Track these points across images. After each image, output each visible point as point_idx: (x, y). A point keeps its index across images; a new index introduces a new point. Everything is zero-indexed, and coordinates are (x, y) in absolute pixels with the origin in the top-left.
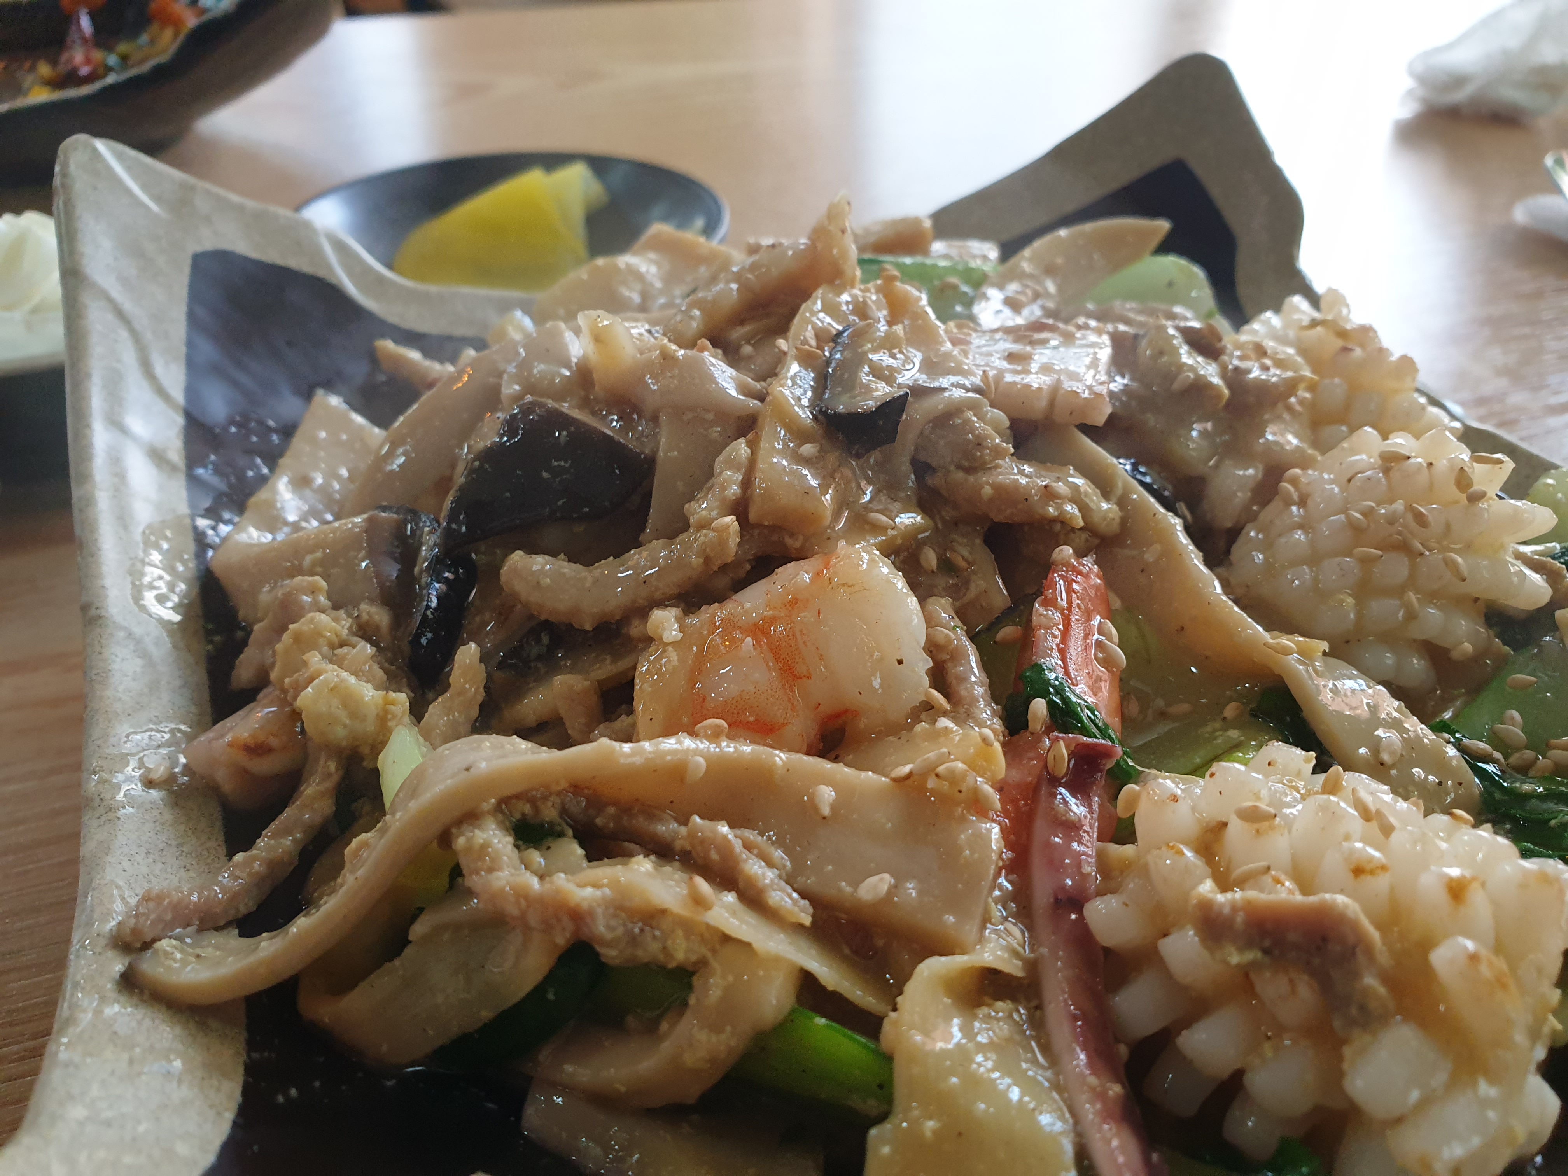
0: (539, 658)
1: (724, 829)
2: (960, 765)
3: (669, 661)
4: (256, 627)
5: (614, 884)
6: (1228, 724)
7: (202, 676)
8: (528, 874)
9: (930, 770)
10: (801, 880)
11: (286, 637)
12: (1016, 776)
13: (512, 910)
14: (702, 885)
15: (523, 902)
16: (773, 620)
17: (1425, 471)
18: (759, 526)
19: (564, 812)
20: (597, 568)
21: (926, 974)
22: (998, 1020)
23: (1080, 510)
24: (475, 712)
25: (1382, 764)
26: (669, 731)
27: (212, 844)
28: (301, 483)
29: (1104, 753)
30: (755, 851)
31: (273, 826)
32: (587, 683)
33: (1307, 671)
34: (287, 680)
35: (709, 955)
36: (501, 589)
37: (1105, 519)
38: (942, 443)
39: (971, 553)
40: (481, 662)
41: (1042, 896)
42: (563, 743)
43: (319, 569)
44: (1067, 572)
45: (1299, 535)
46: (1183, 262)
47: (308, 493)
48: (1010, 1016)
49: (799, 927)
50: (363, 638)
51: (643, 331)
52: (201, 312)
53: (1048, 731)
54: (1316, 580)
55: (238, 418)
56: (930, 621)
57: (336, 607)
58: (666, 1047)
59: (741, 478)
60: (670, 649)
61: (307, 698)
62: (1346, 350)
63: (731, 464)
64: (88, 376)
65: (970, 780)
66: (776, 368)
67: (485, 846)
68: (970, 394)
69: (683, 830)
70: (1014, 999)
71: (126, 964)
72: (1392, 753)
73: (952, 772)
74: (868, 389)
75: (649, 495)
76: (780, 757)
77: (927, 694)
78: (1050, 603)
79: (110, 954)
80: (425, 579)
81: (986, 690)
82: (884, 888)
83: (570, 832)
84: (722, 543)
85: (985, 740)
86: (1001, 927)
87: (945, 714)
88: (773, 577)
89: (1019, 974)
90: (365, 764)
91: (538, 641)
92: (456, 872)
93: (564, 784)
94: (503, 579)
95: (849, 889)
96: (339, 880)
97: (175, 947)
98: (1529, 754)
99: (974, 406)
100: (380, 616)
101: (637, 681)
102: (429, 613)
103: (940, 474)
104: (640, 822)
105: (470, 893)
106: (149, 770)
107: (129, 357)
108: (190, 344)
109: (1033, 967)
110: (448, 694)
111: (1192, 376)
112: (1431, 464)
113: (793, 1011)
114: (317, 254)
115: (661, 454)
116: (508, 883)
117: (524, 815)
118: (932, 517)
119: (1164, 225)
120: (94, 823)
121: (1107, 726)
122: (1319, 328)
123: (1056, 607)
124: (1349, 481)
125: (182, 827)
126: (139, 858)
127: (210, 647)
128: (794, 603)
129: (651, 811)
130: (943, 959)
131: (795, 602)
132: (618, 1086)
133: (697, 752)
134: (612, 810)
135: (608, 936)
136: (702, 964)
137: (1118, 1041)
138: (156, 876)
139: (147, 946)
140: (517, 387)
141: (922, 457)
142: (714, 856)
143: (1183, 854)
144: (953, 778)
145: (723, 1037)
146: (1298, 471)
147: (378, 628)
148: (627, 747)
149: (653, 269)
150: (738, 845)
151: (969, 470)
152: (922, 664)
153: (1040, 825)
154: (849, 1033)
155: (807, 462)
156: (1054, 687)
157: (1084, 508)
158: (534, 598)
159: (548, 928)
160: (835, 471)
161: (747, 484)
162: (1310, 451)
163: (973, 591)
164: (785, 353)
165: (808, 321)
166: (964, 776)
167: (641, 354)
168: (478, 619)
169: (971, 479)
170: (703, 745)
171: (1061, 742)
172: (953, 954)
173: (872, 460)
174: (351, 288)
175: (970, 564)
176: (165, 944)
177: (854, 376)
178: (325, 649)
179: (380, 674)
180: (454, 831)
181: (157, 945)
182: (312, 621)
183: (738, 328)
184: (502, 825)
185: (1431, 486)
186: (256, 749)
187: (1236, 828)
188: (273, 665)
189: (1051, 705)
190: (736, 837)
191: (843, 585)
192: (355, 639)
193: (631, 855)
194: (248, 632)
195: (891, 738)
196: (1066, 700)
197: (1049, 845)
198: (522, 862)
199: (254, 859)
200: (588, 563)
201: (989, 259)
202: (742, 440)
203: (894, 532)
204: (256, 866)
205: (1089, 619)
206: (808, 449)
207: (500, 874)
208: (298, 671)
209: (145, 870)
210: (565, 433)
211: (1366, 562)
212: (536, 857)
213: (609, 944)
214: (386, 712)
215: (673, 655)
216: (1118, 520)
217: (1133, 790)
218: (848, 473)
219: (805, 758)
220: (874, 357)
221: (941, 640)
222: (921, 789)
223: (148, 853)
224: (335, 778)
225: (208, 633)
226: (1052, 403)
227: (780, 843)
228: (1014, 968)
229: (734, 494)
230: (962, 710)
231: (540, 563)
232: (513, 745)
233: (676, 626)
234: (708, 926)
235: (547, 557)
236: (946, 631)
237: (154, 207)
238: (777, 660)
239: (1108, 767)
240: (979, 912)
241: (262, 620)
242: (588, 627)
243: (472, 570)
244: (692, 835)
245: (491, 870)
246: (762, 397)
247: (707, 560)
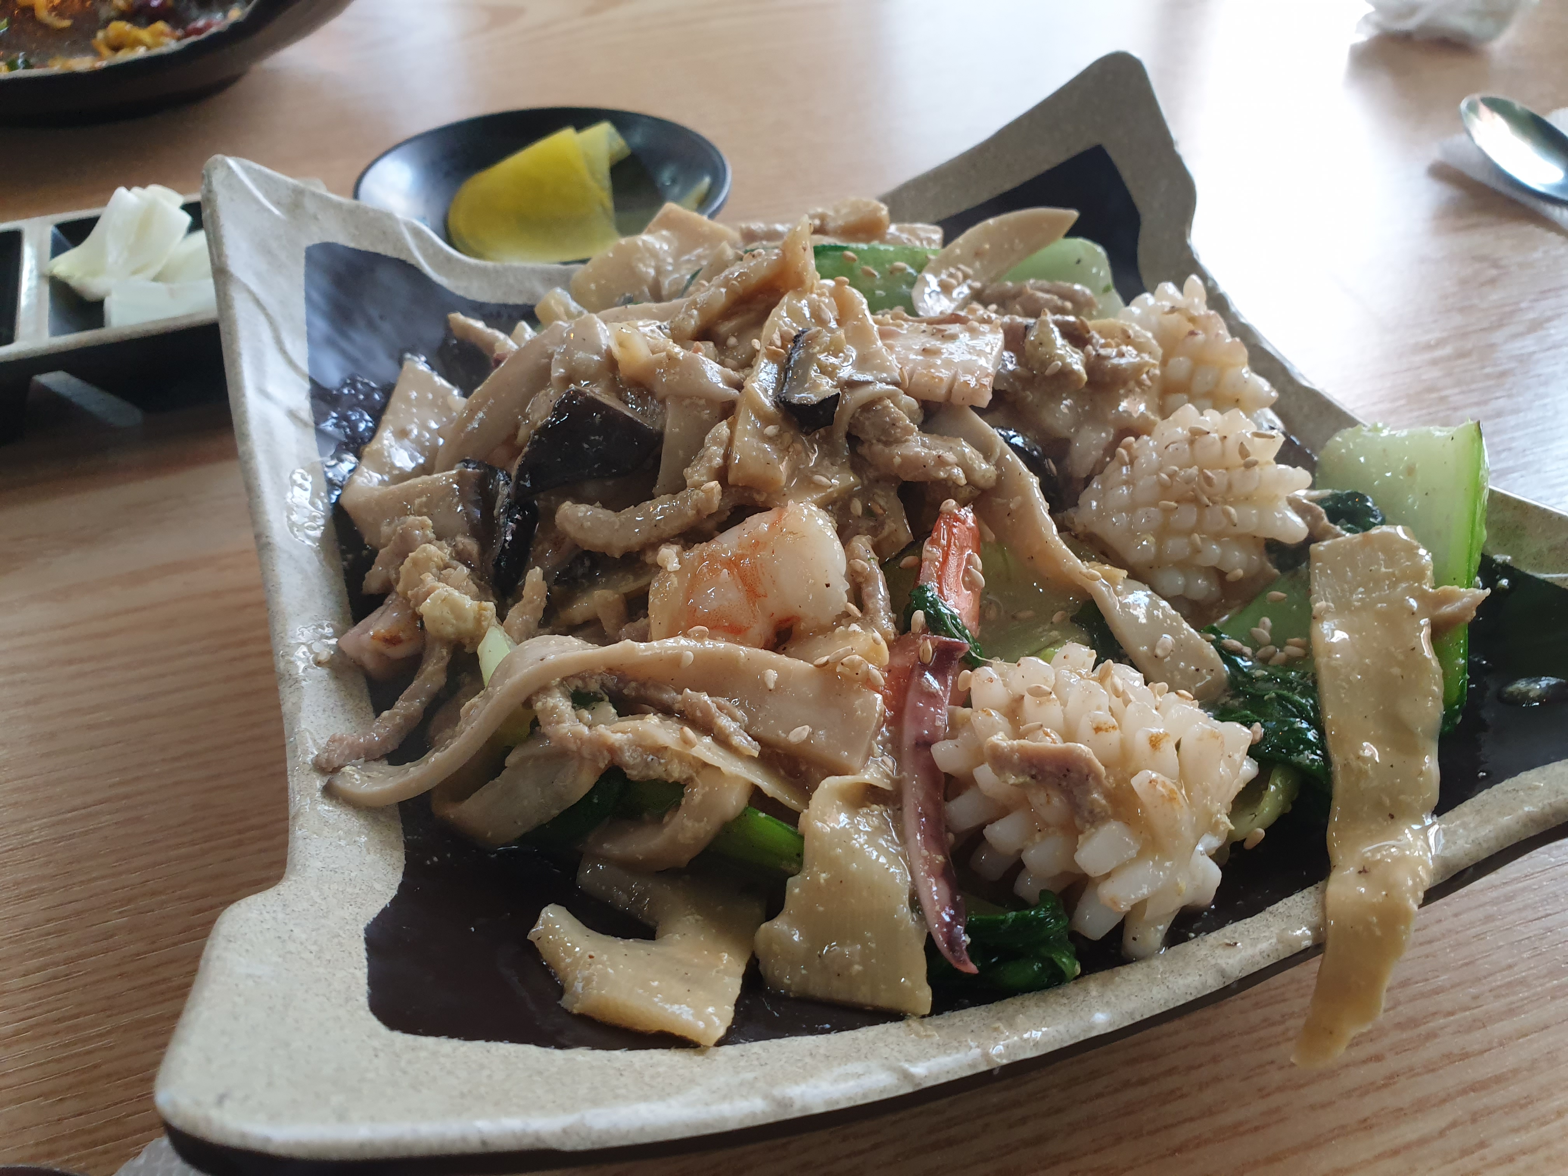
0: (584, 576)
1: (705, 697)
2: (858, 657)
3: (672, 584)
4: (381, 551)
5: (635, 731)
6: (1054, 626)
7: (342, 586)
8: (582, 725)
9: (838, 661)
10: (754, 730)
11: (407, 562)
12: (899, 661)
13: (573, 747)
14: (689, 732)
15: (578, 742)
16: (743, 557)
17: (1219, 443)
18: (735, 486)
19: (603, 686)
20: (624, 514)
21: (826, 786)
22: (873, 816)
23: (964, 472)
24: (540, 615)
25: (1156, 657)
26: (671, 634)
27: (363, 704)
28: (402, 434)
29: (959, 647)
30: (725, 711)
31: (406, 692)
32: (617, 596)
33: (1108, 591)
34: (409, 593)
35: (694, 774)
36: (555, 526)
37: (983, 476)
38: (867, 423)
39: (887, 503)
40: (544, 579)
41: (908, 739)
42: (603, 639)
43: (425, 510)
44: (950, 519)
45: (1125, 490)
46: (1088, 243)
47: (406, 442)
48: (881, 814)
49: (751, 758)
50: (459, 561)
51: (654, 327)
52: (316, 296)
53: (925, 631)
54: (1131, 523)
55: (348, 381)
56: (850, 555)
57: (439, 538)
58: (667, 831)
59: (723, 452)
60: (673, 575)
61: (426, 607)
62: (1192, 333)
63: (715, 442)
64: (240, 354)
65: (864, 667)
66: (752, 360)
67: (555, 707)
68: (890, 387)
69: (679, 697)
70: (885, 804)
71: (326, 781)
72: (1165, 649)
73: (852, 661)
74: (815, 386)
75: (658, 459)
76: (743, 651)
77: (846, 607)
78: (935, 543)
79: (314, 775)
80: (502, 520)
81: (886, 604)
82: (805, 734)
83: (607, 698)
84: (709, 500)
85: (875, 641)
86: (880, 759)
87: (856, 620)
88: (743, 525)
89: (889, 788)
90: (466, 650)
91: (583, 564)
92: (535, 723)
93: (603, 668)
94: (557, 521)
95: (783, 735)
96: (457, 729)
97: (353, 771)
98: (1272, 648)
99: (891, 396)
100: (470, 545)
101: (650, 597)
102: (506, 545)
103: (866, 445)
104: (652, 693)
105: (544, 736)
106: (317, 654)
107: (266, 335)
108: (309, 324)
109: (898, 785)
110: (521, 603)
111: (1060, 363)
112: (1225, 437)
113: (746, 809)
114: (399, 240)
115: (667, 430)
116: (569, 731)
117: (577, 687)
118: (861, 478)
119: (1074, 214)
120: (288, 690)
121: (965, 628)
122: (1176, 314)
123: (939, 545)
124: (1166, 448)
125: (343, 693)
126: (319, 714)
127: (345, 563)
128: (757, 545)
129: (659, 685)
130: (837, 777)
131: (757, 543)
132: (637, 856)
133: (687, 648)
134: (633, 684)
135: (631, 762)
136: (690, 780)
137: (948, 829)
138: (332, 726)
139: (336, 770)
140: (562, 370)
141: (854, 433)
142: (699, 714)
143: (992, 715)
144: (853, 666)
145: (702, 824)
146: (1132, 439)
147: (470, 555)
148: (642, 645)
149: (666, 247)
150: (713, 707)
151: (887, 444)
152: (842, 587)
153: (911, 695)
154: (780, 822)
155: (770, 439)
156: (930, 602)
157: (968, 470)
158: (580, 536)
159: (594, 759)
160: (789, 447)
161: (727, 457)
162: (1152, 417)
163: (886, 531)
164: (758, 351)
165: (775, 325)
166: (861, 663)
167: (653, 353)
168: (540, 548)
169: (887, 450)
170: (692, 643)
171: (928, 641)
172: (846, 774)
173: (817, 436)
174: (427, 269)
175: (885, 511)
176: (347, 769)
177: (806, 372)
178: (434, 570)
179: (474, 588)
180: (534, 698)
181: (343, 769)
182: (425, 550)
183: (726, 323)
184: (564, 695)
185: (1223, 454)
186: (392, 640)
187: (1029, 701)
188: (397, 581)
189: (927, 615)
190: (713, 702)
191: (790, 533)
192: (455, 563)
193: (646, 713)
194: (374, 553)
195: (820, 637)
196: (938, 612)
197: (916, 707)
198: (577, 716)
199: (396, 714)
200: (617, 510)
201: (934, 241)
202: (724, 422)
203: (831, 490)
204: (398, 720)
205: (962, 553)
206: (771, 430)
207: (564, 725)
208: (417, 586)
209: (324, 722)
210: (599, 416)
211: (1167, 511)
212: (586, 714)
213: (633, 767)
214: (481, 615)
215: (675, 580)
216: (994, 477)
217: (967, 674)
218: (798, 446)
219: (760, 651)
220: (822, 357)
221: (858, 568)
222: (834, 673)
223: (324, 710)
224: (447, 660)
225: (343, 553)
226: (950, 391)
227: (741, 706)
228: (884, 784)
229: (718, 464)
230: (868, 618)
231: (583, 510)
232: (570, 642)
233: (677, 560)
234: (694, 757)
235: (587, 506)
236: (862, 562)
237: (276, 212)
238: (745, 584)
239: (960, 656)
240: (864, 749)
241: (384, 546)
242: (617, 556)
243: (534, 510)
244: (684, 701)
245: (558, 723)
246: (739, 386)
247: (698, 512)
